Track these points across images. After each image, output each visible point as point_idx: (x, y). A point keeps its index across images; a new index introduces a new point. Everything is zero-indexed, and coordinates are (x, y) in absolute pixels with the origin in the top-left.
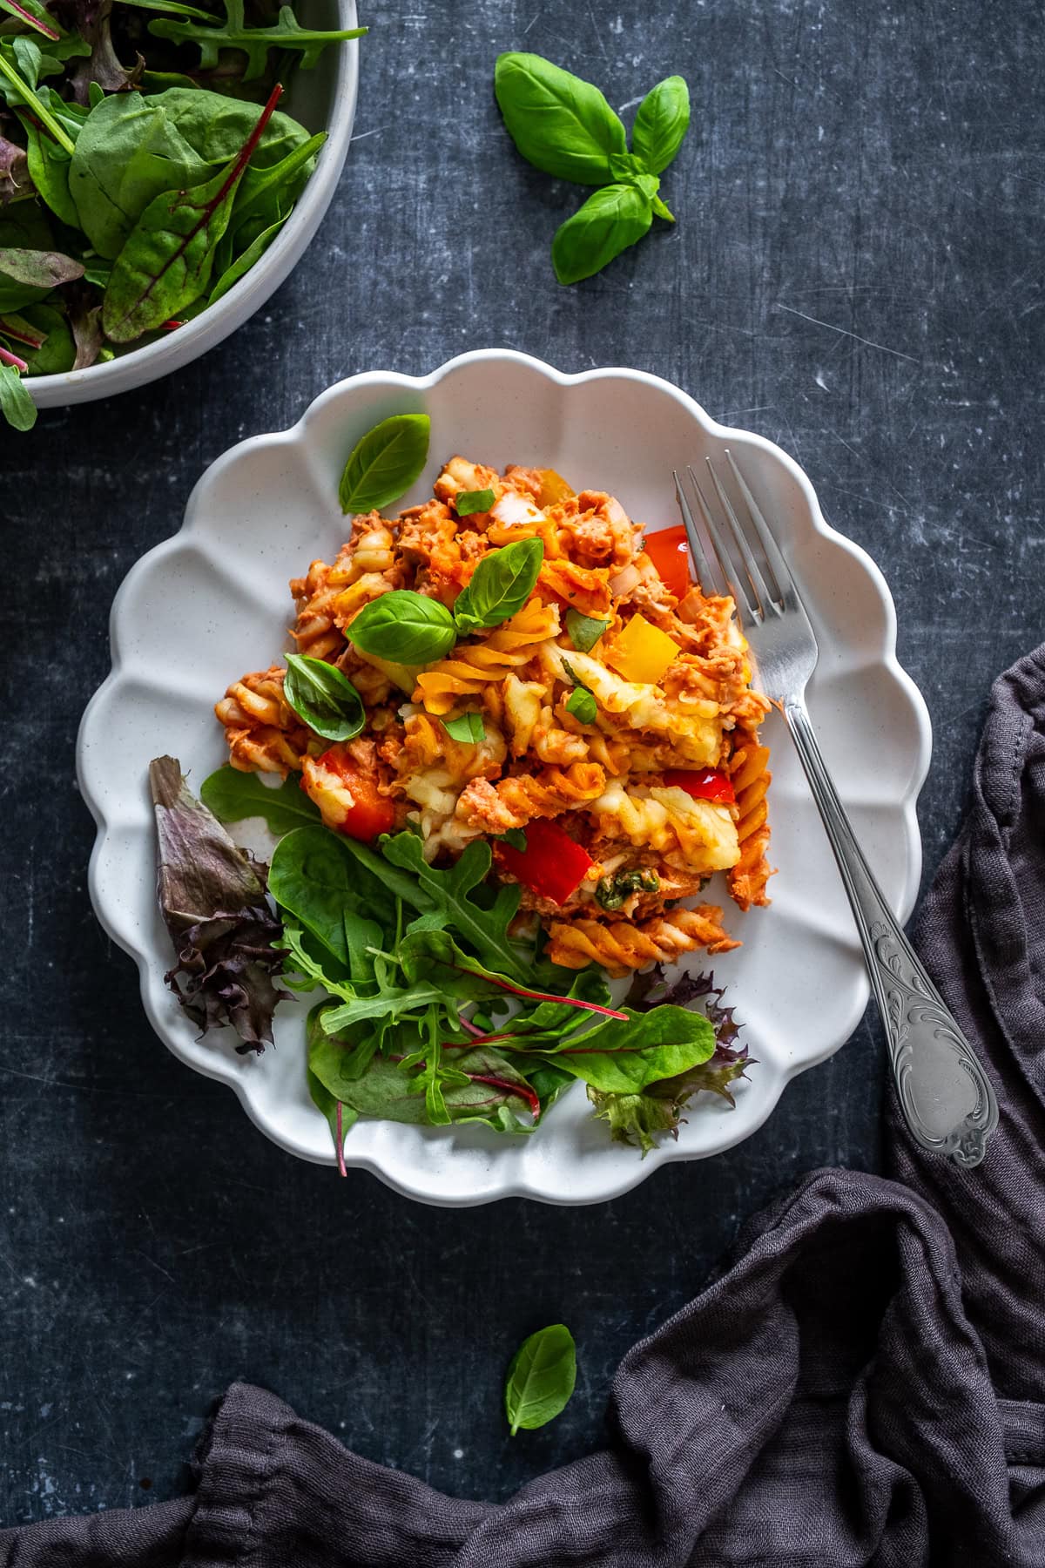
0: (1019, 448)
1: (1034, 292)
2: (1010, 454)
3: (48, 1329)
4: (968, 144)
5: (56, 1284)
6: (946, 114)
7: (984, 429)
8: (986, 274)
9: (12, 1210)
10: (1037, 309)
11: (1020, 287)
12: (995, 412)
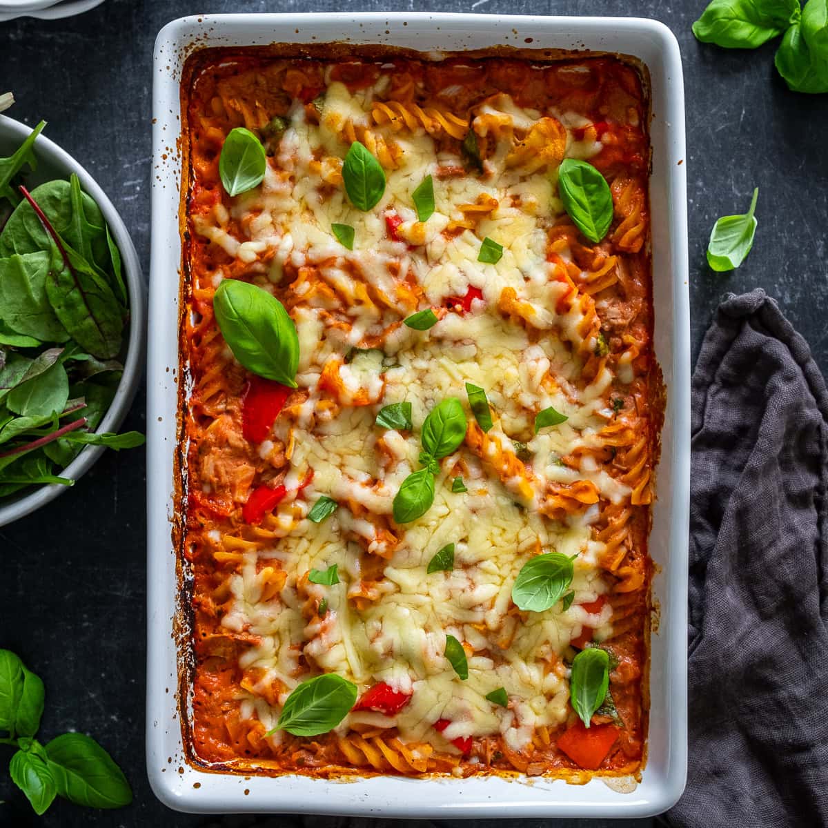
0: (716, 211)
1: (724, 117)
2: (709, 215)
3: (125, 747)
4: (684, 28)
5: (130, 720)
6: (671, 9)
7: (694, 200)
8: (695, 106)
9: (103, 675)
10: (726, 127)
11: (715, 114)
12: (701, 189)
